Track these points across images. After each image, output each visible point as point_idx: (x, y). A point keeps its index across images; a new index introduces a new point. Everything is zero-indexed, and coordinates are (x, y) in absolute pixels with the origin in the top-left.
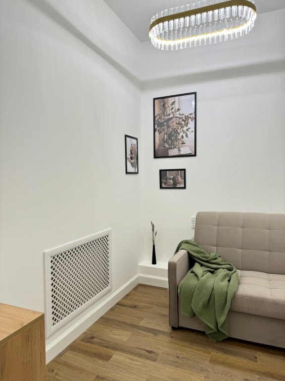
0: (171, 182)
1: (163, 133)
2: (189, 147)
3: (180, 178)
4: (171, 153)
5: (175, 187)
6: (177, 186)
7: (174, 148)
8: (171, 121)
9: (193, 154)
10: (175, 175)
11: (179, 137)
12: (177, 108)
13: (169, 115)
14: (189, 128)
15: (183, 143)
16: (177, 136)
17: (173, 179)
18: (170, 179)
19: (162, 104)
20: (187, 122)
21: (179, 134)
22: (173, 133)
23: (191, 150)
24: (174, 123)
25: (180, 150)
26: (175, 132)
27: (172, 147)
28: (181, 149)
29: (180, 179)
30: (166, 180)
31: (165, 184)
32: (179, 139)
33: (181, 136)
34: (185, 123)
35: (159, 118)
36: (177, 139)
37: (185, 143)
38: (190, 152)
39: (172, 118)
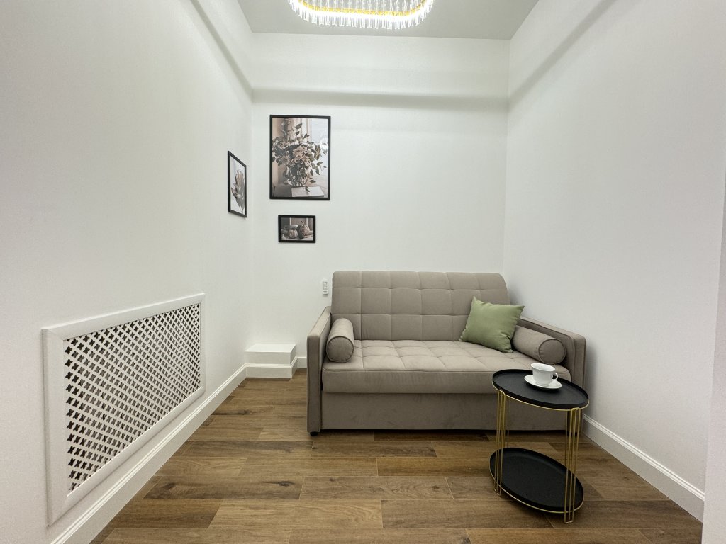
0: (296, 233)
1: (283, 165)
2: (321, 187)
3: (308, 228)
4: (295, 193)
6: (304, 239)
7: (299, 186)
8: (296, 150)
9: (326, 196)
10: (301, 224)
11: (306, 173)
12: (304, 133)
13: (293, 141)
14: (321, 163)
15: (313, 181)
16: (303, 171)
17: (299, 229)
18: (294, 229)
19: (283, 124)
20: (317, 153)
21: (306, 168)
22: (299, 166)
23: (323, 191)
24: (301, 153)
25: (308, 191)
26: (301, 165)
27: (298, 185)
28: (310, 189)
30: (288, 230)
31: (287, 235)
32: (307, 175)
33: (309, 170)
34: (315, 155)
35: (279, 144)
36: (304, 175)
37: (315, 182)
38: (322, 194)
39: (297, 146)
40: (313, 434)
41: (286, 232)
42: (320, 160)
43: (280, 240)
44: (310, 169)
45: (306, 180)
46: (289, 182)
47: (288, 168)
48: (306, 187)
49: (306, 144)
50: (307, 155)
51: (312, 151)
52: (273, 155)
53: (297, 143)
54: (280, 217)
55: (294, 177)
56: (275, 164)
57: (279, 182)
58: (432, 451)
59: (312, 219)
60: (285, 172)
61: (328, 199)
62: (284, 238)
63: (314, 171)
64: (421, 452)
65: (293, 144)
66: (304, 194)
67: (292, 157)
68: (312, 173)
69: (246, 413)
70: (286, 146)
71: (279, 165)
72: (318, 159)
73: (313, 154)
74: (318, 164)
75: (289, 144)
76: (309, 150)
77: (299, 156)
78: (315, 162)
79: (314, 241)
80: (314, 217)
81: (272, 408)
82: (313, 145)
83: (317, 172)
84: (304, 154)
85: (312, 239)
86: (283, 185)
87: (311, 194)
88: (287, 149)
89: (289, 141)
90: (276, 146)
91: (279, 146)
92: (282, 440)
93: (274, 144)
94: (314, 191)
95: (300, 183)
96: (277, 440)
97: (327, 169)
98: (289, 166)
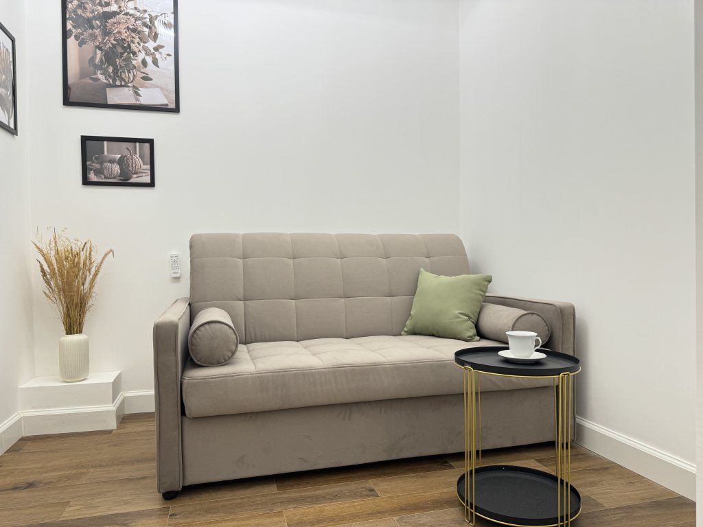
0: (116, 168)
1: (89, 46)
2: (162, 89)
3: (139, 161)
4: (114, 96)
5: (124, 182)
6: (131, 181)
7: (122, 86)
8: (113, 20)
9: (173, 106)
10: (126, 153)
11: (134, 62)
13: (108, 4)
14: (161, 47)
15: (146, 78)
16: (128, 60)
17: (121, 162)
18: (112, 161)
20: (154, 30)
22: (120, 50)
23: (167, 97)
24: (122, 26)
25: (137, 94)
26: (123, 48)
27: (118, 83)
28: (142, 91)
29: (140, 163)
30: (101, 163)
31: (98, 172)
32: (135, 67)
33: (140, 59)
34: (150, 33)
35: (79, 6)
36: (129, 67)
37: (151, 79)
38: (166, 102)
39: (114, 14)
40: (169, 496)
41: (98, 166)
42: (159, 42)
43: (86, 182)
44: (141, 56)
45: (134, 76)
46: (102, 78)
47: (99, 52)
48: (134, 87)
49: (131, 12)
50: (134, 30)
51: (145, 24)
52: (69, 26)
53: (114, 8)
54: (85, 139)
55: (111, 69)
56: (71, 42)
57: (83, 74)
58: (372, 490)
59: (147, 145)
60: (92, 59)
61: (176, 110)
62: (93, 177)
63: (149, 60)
64: (355, 495)
65: (106, 9)
66: (131, 100)
67: (106, 33)
68: (144, 63)
69: (30, 485)
70: (93, 12)
71: (80, 45)
72: (155, 39)
73: (146, 30)
74: (156, 49)
75: (101, 10)
76: (139, 23)
77: (119, 32)
78: (151, 45)
79: (152, 184)
80: (151, 142)
81: (84, 473)
82: (146, 15)
83: (155, 62)
84: (128, 27)
85: (147, 179)
86: (89, 81)
87: (144, 101)
88: (95, 18)
89: (100, 4)
90: (75, 11)
91: (79, 12)
92: (110, 512)
93: (70, 6)
94: (149, 96)
95: (122, 79)
96: (99, 514)
97: (173, 57)
98: (100, 49)
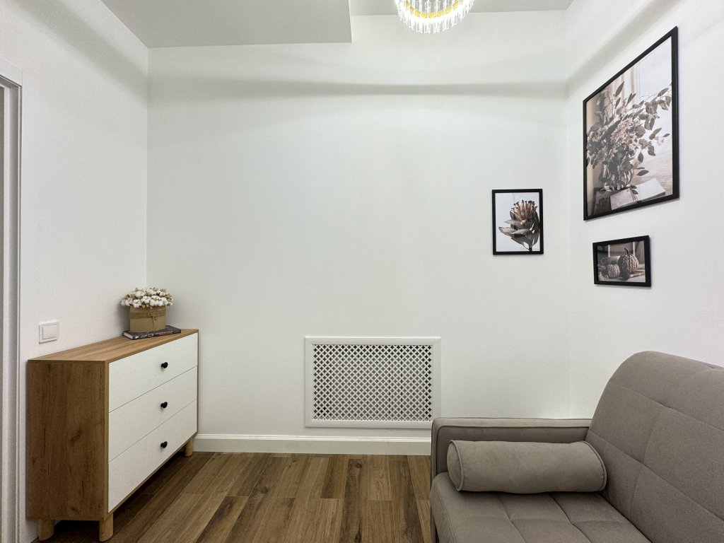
0: (617, 269)
1: (599, 165)
2: (658, 178)
3: (636, 261)
6: (630, 280)
7: (622, 189)
9: (670, 193)
10: (625, 253)
11: (631, 162)
12: (627, 96)
14: (657, 131)
15: (643, 173)
16: (628, 160)
17: (621, 263)
19: (598, 103)
20: (651, 116)
22: (620, 156)
23: (663, 185)
25: (634, 192)
26: (623, 153)
27: (619, 188)
28: (639, 188)
31: (605, 273)
32: (632, 166)
34: (646, 123)
35: (593, 135)
36: (628, 168)
37: (647, 172)
39: (619, 122)
41: (604, 267)
43: (597, 281)
44: (639, 151)
45: (632, 175)
46: (608, 188)
47: (605, 166)
48: (632, 186)
49: (630, 113)
50: (632, 129)
52: (588, 155)
54: (596, 245)
55: (613, 178)
59: (644, 243)
60: (601, 175)
61: (676, 195)
62: (602, 278)
63: (645, 152)
65: (611, 124)
66: (630, 200)
67: (610, 146)
68: (641, 158)
70: (602, 133)
72: (652, 126)
73: (643, 122)
74: (652, 137)
76: (637, 119)
78: (647, 135)
79: (648, 284)
80: (646, 240)
82: (643, 106)
83: (651, 152)
84: (627, 131)
85: (642, 279)
87: (643, 195)
88: (602, 139)
89: (606, 124)
90: (591, 140)
94: (647, 189)
95: (623, 183)
97: (670, 137)
98: (605, 163)
